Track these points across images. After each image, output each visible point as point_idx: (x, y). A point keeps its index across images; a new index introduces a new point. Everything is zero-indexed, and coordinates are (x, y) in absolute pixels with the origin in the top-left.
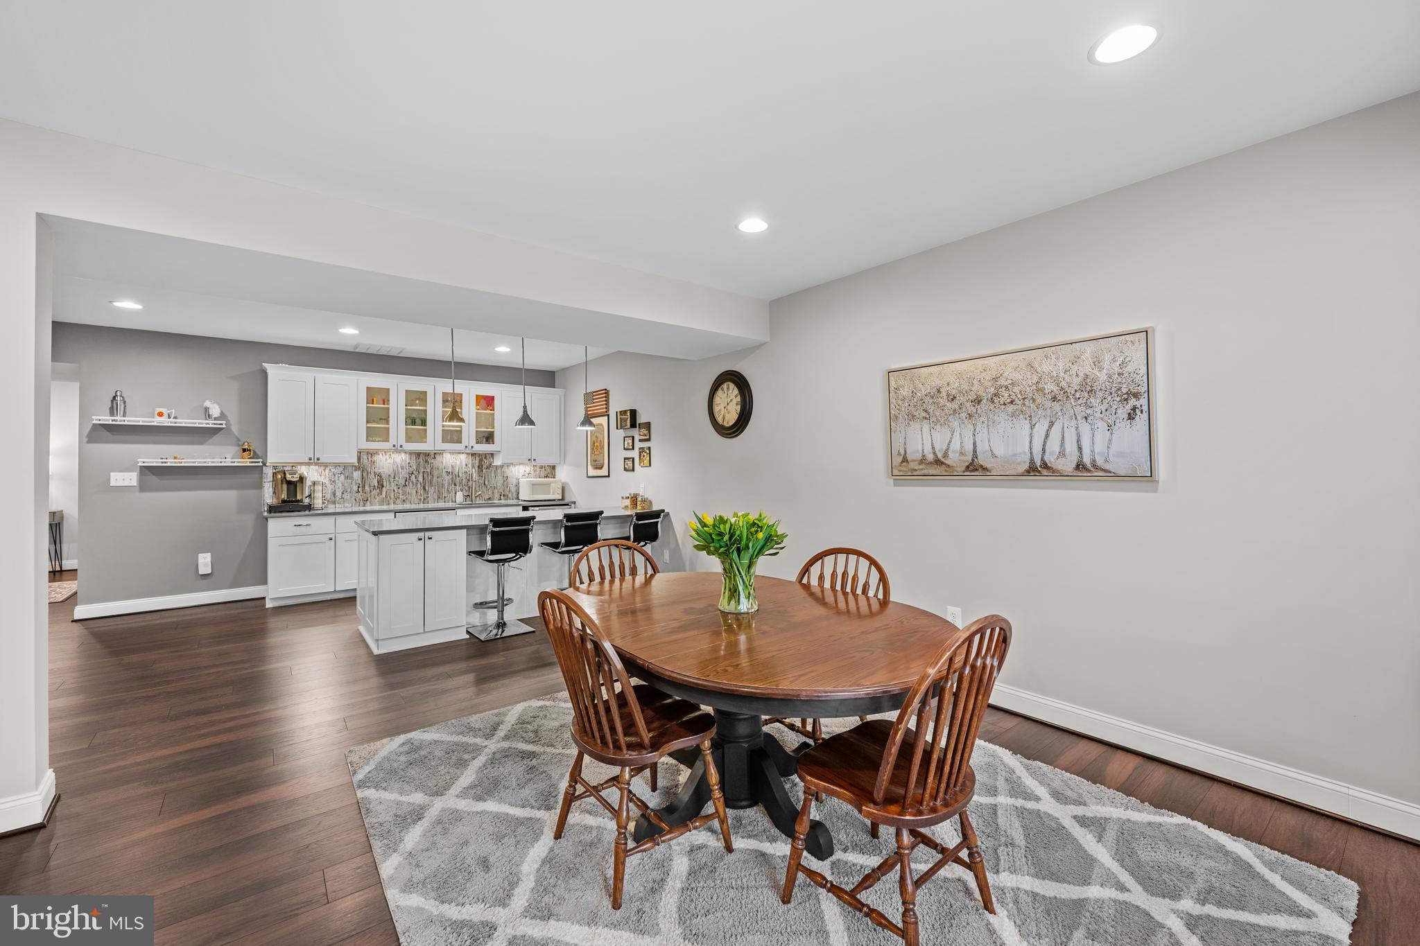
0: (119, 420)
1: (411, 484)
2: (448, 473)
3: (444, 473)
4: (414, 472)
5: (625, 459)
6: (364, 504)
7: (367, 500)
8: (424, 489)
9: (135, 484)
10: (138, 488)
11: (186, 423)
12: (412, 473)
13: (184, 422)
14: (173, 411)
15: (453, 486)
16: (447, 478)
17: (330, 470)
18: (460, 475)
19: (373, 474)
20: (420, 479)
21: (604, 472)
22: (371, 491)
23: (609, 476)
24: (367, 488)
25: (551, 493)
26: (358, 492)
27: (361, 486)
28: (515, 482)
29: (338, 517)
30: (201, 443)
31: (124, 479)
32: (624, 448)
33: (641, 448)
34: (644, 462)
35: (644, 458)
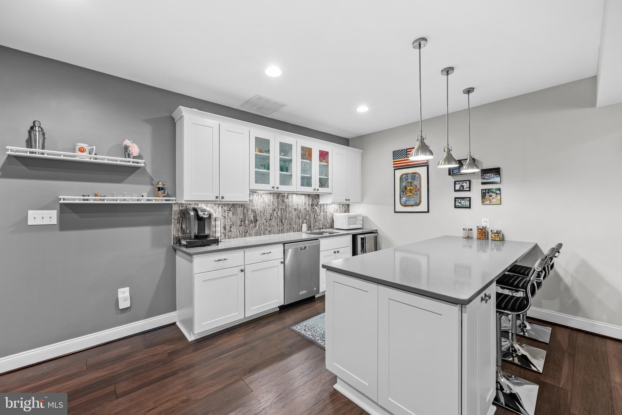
0: (38, 152)
1: (274, 218)
2: (295, 209)
3: (293, 210)
4: (276, 209)
5: (456, 198)
6: (245, 235)
7: (247, 232)
8: (282, 222)
9: (56, 224)
10: (58, 227)
11: (108, 160)
12: (274, 210)
13: (105, 159)
14: (94, 147)
15: (298, 219)
16: (294, 213)
17: (222, 207)
18: (302, 211)
19: (250, 210)
20: (279, 214)
22: (249, 225)
23: (428, 212)
24: (247, 222)
25: (358, 224)
26: (241, 225)
27: (243, 221)
28: (330, 216)
29: (247, 250)
30: (120, 181)
31: (43, 218)
32: (455, 191)
33: (485, 190)
34: (490, 200)
35: (491, 198)
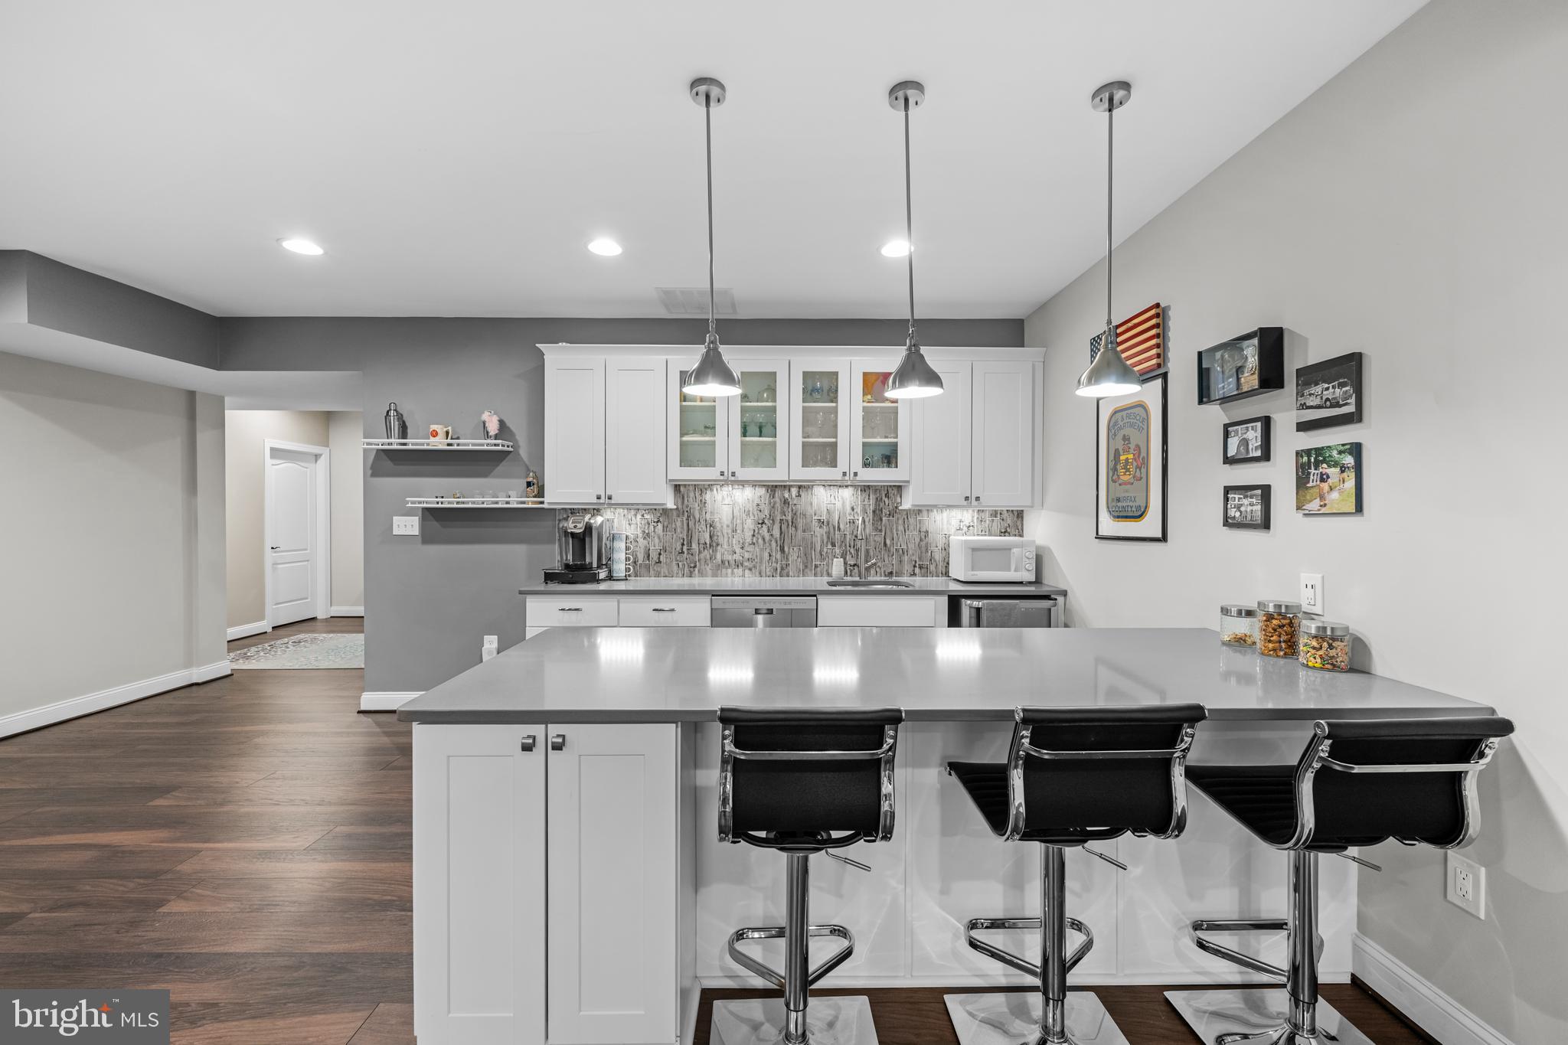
1: (760, 541)
2: (821, 522)
3: (815, 524)
4: (766, 521)
5: (1227, 490)
6: (691, 572)
7: (695, 567)
8: (782, 550)
9: (417, 534)
10: (420, 538)
11: (473, 445)
12: (762, 523)
13: (468, 444)
15: (830, 547)
16: (820, 532)
17: (643, 516)
18: (842, 526)
19: (703, 522)
20: (776, 532)
21: (1150, 526)
22: (700, 552)
23: (1164, 538)
24: (695, 546)
25: (1013, 567)
26: (683, 552)
27: (685, 543)
28: (940, 545)
29: (622, 598)
30: (485, 475)
31: (405, 525)
32: (1228, 460)
33: (1308, 452)
34: (1322, 497)
35: (1325, 486)
